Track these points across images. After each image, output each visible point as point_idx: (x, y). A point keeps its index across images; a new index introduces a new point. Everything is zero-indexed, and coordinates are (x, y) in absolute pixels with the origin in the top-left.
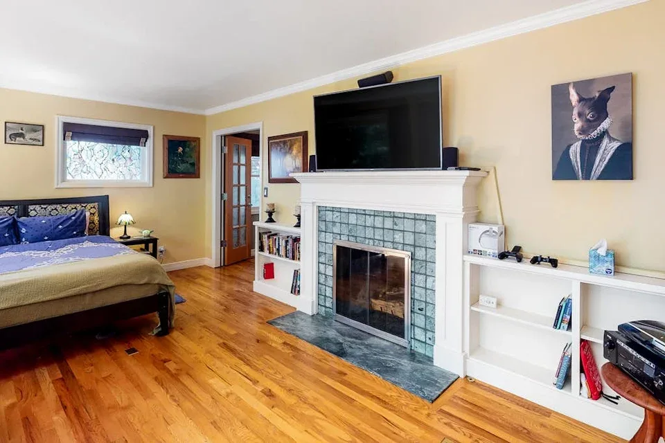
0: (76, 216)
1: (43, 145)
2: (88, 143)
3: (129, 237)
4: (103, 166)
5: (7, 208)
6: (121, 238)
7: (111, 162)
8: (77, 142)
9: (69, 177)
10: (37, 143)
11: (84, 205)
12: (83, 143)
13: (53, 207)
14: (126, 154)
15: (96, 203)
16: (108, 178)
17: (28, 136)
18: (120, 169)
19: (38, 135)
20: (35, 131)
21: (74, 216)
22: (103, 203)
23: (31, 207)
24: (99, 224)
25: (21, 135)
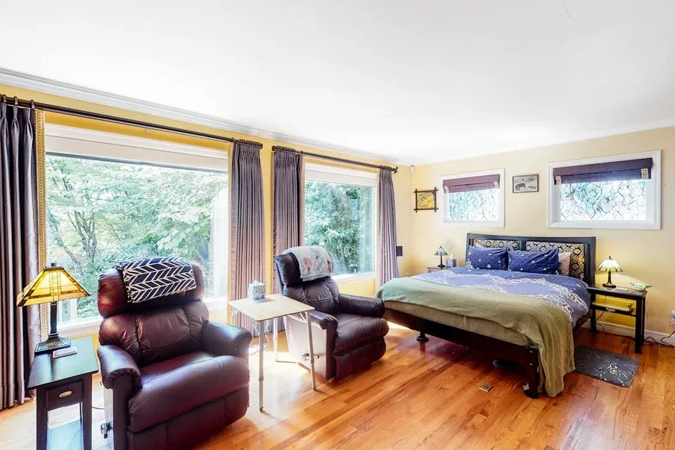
0: (549, 254)
1: (538, 191)
2: (579, 184)
3: (614, 287)
4: (595, 206)
5: (512, 242)
6: (604, 285)
7: (605, 201)
8: (569, 185)
9: (562, 218)
10: (534, 190)
11: (570, 245)
12: (574, 185)
13: (543, 244)
14: (625, 191)
15: (582, 245)
16: (601, 219)
17: (527, 185)
18: (617, 208)
19: (534, 183)
20: (532, 180)
21: (547, 253)
22: (589, 245)
23: (528, 243)
24: (585, 266)
25: (523, 185)
